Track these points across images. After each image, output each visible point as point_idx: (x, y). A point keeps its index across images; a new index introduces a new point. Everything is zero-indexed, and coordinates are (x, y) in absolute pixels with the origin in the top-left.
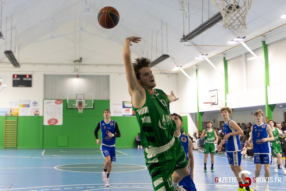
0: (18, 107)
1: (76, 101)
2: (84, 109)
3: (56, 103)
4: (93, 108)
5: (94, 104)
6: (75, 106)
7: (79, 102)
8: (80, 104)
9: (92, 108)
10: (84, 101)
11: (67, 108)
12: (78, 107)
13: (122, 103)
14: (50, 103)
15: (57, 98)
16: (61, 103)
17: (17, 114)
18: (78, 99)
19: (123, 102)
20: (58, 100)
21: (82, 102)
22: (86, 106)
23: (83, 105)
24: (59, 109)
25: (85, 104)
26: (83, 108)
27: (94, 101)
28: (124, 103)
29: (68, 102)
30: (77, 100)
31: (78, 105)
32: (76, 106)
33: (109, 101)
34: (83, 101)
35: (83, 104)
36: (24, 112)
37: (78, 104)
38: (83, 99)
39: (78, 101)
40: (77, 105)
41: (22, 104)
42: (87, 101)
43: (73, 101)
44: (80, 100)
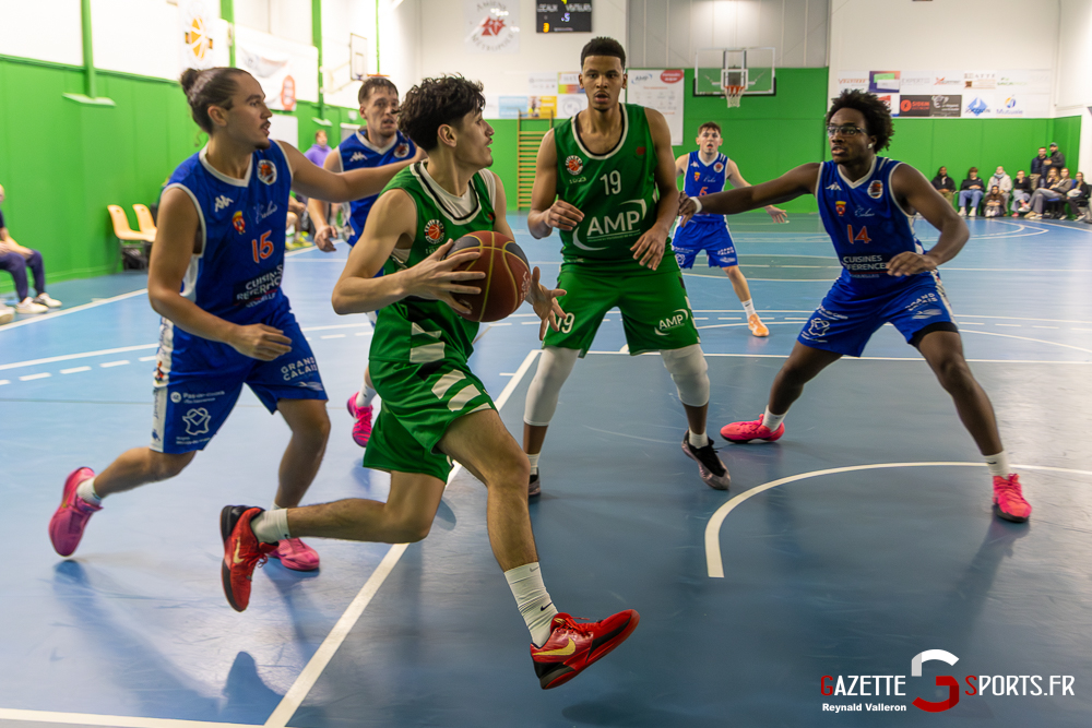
0: (553, 92)
1: (723, 71)
2: (744, 96)
3: (663, 78)
4: (774, 94)
5: (775, 79)
6: (718, 88)
7: (730, 74)
8: (734, 80)
9: (771, 91)
10: (747, 71)
11: (695, 95)
12: (726, 92)
13: (868, 76)
14: (645, 78)
15: (667, 66)
16: (679, 79)
17: (552, 114)
18: (727, 66)
19: (872, 74)
20: (668, 71)
21: (740, 74)
22: (750, 88)
23: (742, 85)
24: (672, 98)
25: (750, 80)
26: (742, 92)
27: (777, 70)
28: (876, 76)
29: (696, 76)
30: (724, 68)
31: (727, 84)
32: (722, 88)
33: (826, 70)
34: (742, 71)
35: (742, 80)
36: (570, 106)
37: (727, 80)
38: (743, 67)
39: (727, 71)
40: (722, 85)
41: (564, 82)
42: (754, 73)
43: (714, 73)
44: (734, 68)
